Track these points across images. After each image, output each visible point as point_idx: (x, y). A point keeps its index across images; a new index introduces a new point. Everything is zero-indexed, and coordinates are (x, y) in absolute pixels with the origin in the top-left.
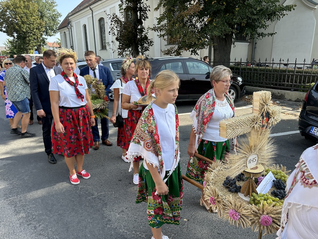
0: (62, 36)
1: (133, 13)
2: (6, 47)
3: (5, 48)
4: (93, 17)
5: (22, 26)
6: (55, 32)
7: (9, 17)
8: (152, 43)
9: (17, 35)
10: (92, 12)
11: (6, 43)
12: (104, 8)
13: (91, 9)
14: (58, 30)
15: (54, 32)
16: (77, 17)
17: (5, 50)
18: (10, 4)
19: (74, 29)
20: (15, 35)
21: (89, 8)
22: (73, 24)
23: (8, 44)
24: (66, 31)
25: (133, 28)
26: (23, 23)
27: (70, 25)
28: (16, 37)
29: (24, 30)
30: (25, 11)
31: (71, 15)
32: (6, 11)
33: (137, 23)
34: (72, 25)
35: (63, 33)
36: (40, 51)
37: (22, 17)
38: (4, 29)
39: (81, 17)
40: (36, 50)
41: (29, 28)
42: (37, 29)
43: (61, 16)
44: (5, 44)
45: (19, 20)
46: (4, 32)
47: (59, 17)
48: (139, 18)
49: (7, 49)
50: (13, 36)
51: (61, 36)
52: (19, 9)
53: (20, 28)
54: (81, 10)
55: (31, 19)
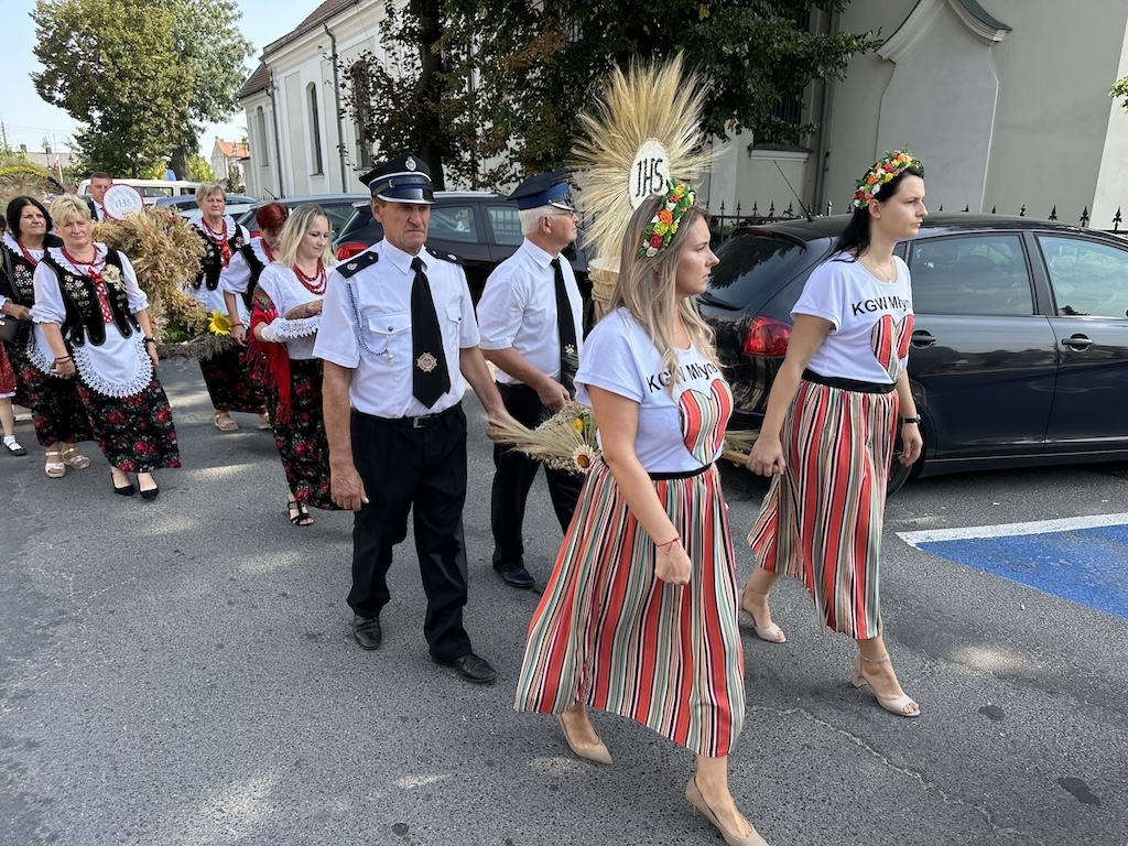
4: (335, 59)
5: (118, 85)
7: (76, 57)
9: (101, 114)
10: (334, 41)
12: (365, 30)
13: (328, 32)
14: (240, 98)
15: (227, 109)
16: (290, 57)
17: (73, 166)
18: (81, 12)
19: (280, 98)
20: (96, 114)
21: (322, 29)
22: (279, 80)
23: (76, 146)
24: (263, 105)
26: (122, 76)
29: (125, 101)
30: (128, 34)
31: (273, 52)
32: (68, 36)
34: (275, 84)
35: (256, 110)
36: (182, 169)
37: (119, 55)
38: (59, 96)
39: (301, 58)
41: (140, 94)
42: (166, 94)
44: (69, 144)
46: (60, 104)
50: (89, 119)
51: (249, 120)
52: (110, 29)
53: (111, 94)
54: (301, 34)
55: (148, 63)
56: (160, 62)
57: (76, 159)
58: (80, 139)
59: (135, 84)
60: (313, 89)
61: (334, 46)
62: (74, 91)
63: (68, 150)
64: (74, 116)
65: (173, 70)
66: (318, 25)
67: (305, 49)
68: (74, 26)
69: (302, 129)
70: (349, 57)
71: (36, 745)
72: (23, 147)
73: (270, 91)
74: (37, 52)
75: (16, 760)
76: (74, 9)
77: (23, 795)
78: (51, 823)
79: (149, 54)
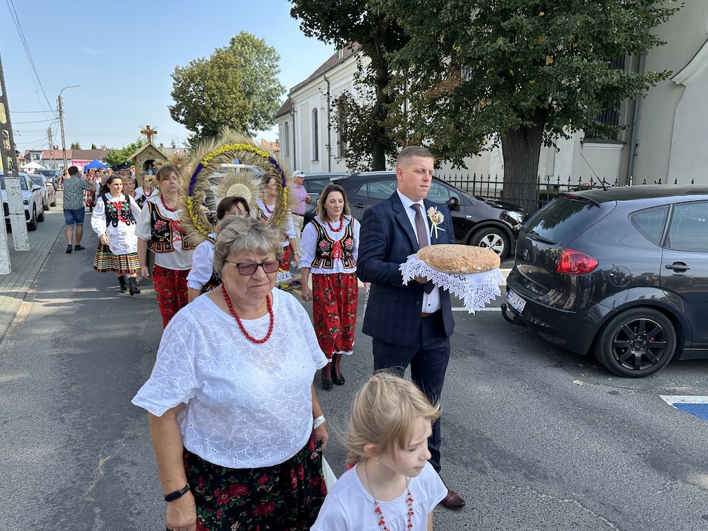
0: (282, 129)
3: (185, 151)
4: (328, 95)
5: (212, 111)
6: (271, 122)
7: (192, 97)
10: (329, 84)
11: (187, 142)
12: (346, 77)
13: (326, 79)
14: (276, 118)
16: (304, 94)
18: (196, 73)
19: (298, 116)
20: (200, 127)
21: (323, 78)
22: (298, 107)
24: (288, 121)
25: (375, 117)
26: (214, 106)
28: (201, 132)
29: (215, 119)
30: (220, 84)
31: (295, 91)
32: (189, 86)
34: (295, 109)
35: (284, 124)
37: (214, 95)
38: (182, 118)
39: (310, 95)
41: (223, 115)
42: (236, 116)
44: (185, 144)
45: (207, 100)
46: (182, 122)
47: (281, 93)
50: (196, 130)
52: (210, 81)
53: (208, 116)
54: (311, 81)
55: (229, 99)
56: (235, 98)
57: (187, 151)
58: (190, 141)
59: (221, 111)
60: (315, 112)
61: (329, 87)
62: (189, 115)
63: (184, 146)
64: (188, 128)
65: (241, 102)
66: (320, 76)
67: (312, 89)
68: (192, 80)
69: (309, 134)
70: (336, 94)
71: (136, 464)
72: (161, 145)
73: (292, 113)
74: (173, 95)
75: (126, 471)
76: (193, 71)
77: (127, 489)
78: (139, 506)
79: (229, 94)
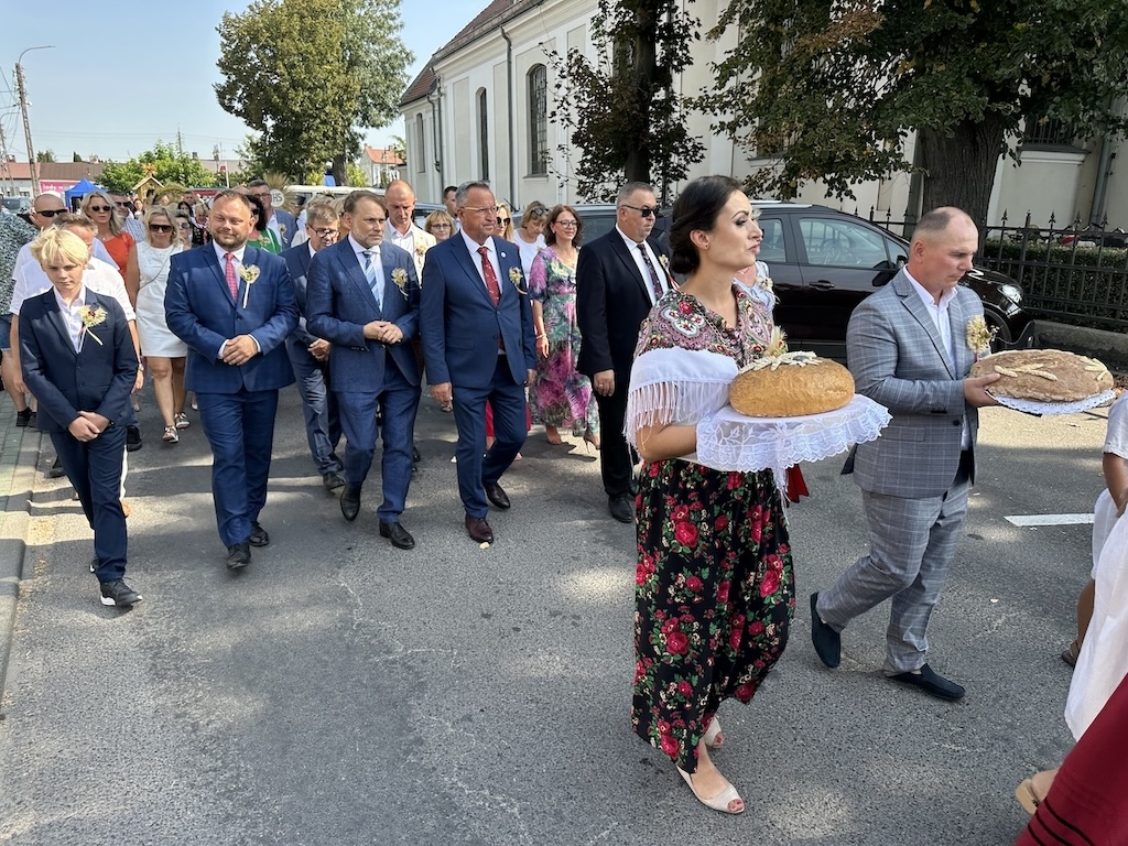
0: (412, 126)
1: (638, 47)
2: (242, 163)
3: (240, 165)
4: (510, 63)
5: (292, 93)
6: (390, 114)
7: (255, 68)
8: (701, 151)
9: (274, 123)
10: (510, 45)
11: (244, 149)
12: (547, 31)
13: (505, 36)
14: (400, 106)
15: (387, 116)
16: (461, 62)
17: (240, 172)
18: (262, 25)
19: (448, 105)
20: (270, 123)
21: (498, 33)
22: (447, 86)
23: (247, 154)
24: (423, 111)
25: (633, 99)
26: (295, 85)
27: (436, 93)
28: (271, 131)
29: (298, 109)
30: (303, 46)
31: (443, 58)
32: (248, 49)
33: (649, 83)
34: (442, 90)
35: (415, 117)
36: (341, 174)
37: (293, 65)
38: (238, 106)
39: (472, 64)
40: (329, 172)
41: (311, 102)
42: (334, 104)
43: (413, 60)
44: (239, 152)
45: (281, 75)
46: (238, 114)
47: (406, 63)
48: (658, 64)
49: (243, 168)
50: (264, 128)
51: (408, 127)
52: (286, 40)
53: (285, 103)
54: (474, 40)
55: (320, 73)
56: (330, 72)
59: (307, 93)
60: (483, 94)
61: (510, 50)
62: (251, 100)
63: (238, 157)
65: (341, 79)
66: (494, 28)
67: (476, 54)
68: (255, 39)
73: (434, 98)
74: (221, 64)
76: (255, 22)
